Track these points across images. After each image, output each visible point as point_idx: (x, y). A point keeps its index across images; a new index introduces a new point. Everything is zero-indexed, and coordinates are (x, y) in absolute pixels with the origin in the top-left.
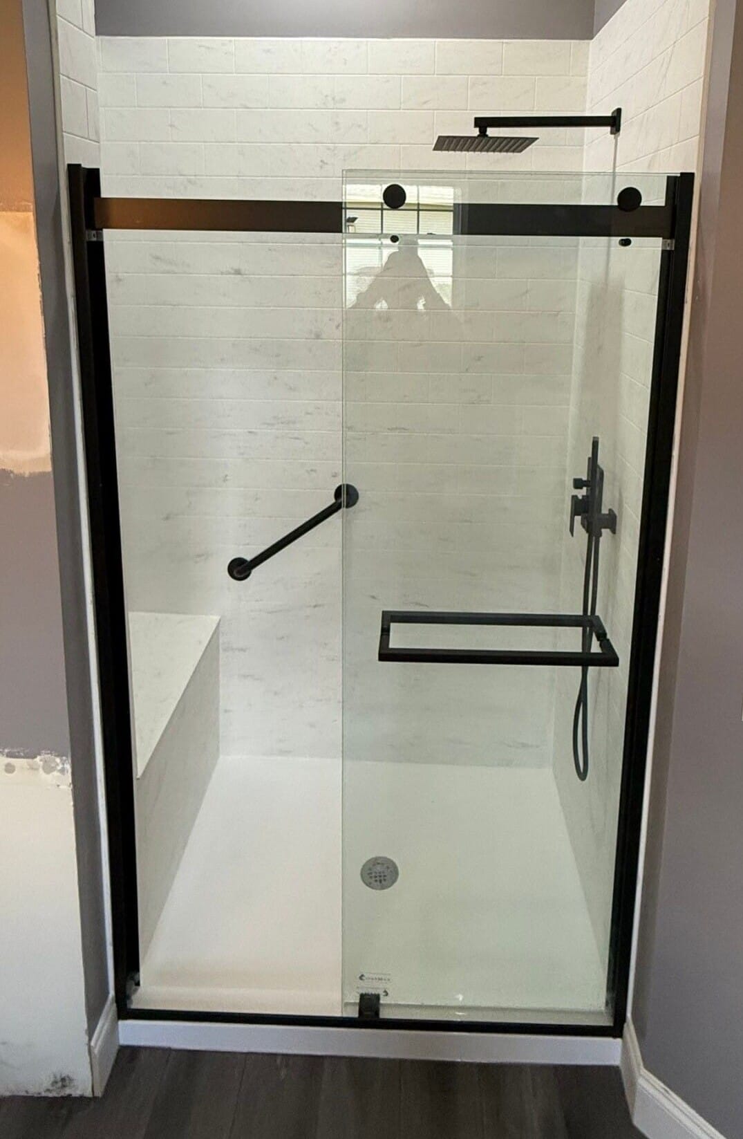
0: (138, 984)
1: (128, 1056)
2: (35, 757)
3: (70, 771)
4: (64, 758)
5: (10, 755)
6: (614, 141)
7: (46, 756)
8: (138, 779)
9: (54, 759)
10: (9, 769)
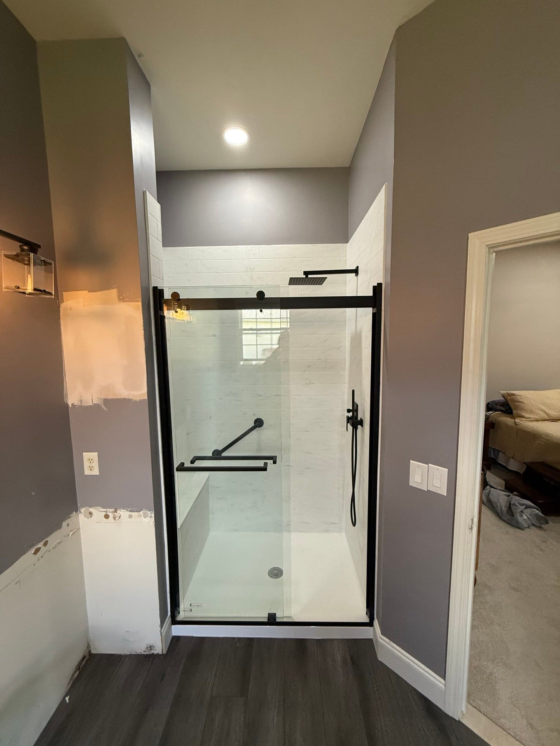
0: (179, 613)
1: (176, 639)
2: (140, 512)
3: (154, 517)
4: (151, 512)
5: (131, 511)
6: (357, 279)
7: (145, 511)
8: (179, 529)
9: (147, 512)
10: (130, 516)
